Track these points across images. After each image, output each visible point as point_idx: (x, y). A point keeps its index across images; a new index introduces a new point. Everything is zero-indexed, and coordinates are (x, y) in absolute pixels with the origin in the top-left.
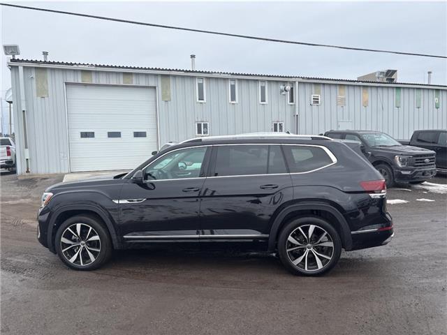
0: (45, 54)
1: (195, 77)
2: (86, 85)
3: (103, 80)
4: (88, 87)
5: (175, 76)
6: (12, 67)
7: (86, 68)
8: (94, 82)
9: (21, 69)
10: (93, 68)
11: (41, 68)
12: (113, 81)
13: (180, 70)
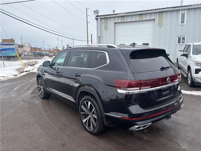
0: (114, 11)
1: (180, 10)
2: (123, 23)
3: (129, 19)
4: (124, 23)
5: (167, 12)
6: (97, 19)
7: (123, 15)
8: (126, 21)
9: (99, 19)
10: (125, 15)
11: (106, 18)
12: (134, 19)
13: (170, 8)
